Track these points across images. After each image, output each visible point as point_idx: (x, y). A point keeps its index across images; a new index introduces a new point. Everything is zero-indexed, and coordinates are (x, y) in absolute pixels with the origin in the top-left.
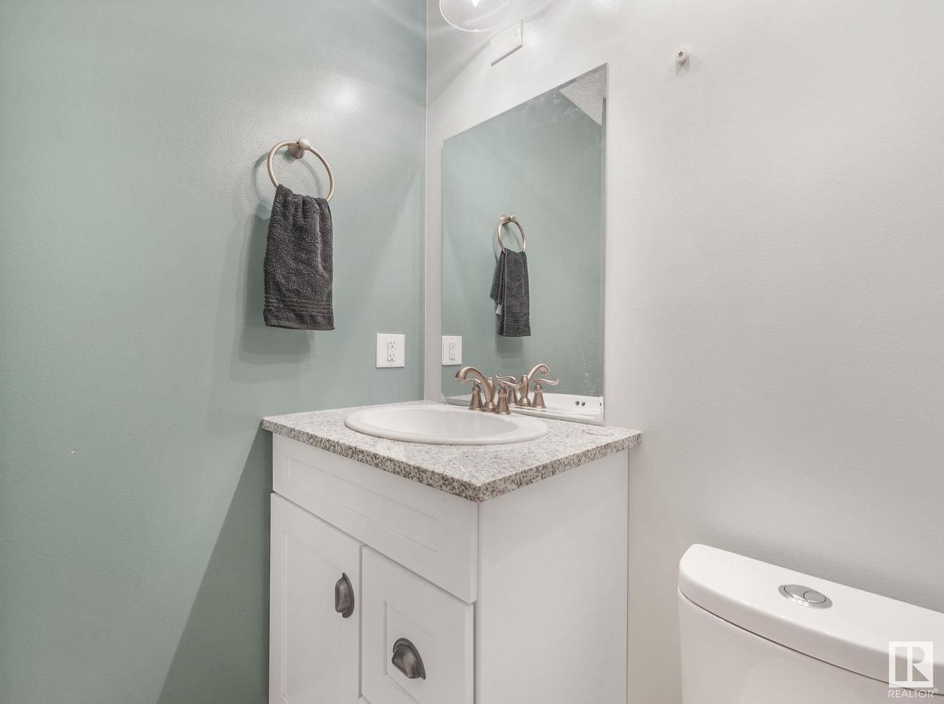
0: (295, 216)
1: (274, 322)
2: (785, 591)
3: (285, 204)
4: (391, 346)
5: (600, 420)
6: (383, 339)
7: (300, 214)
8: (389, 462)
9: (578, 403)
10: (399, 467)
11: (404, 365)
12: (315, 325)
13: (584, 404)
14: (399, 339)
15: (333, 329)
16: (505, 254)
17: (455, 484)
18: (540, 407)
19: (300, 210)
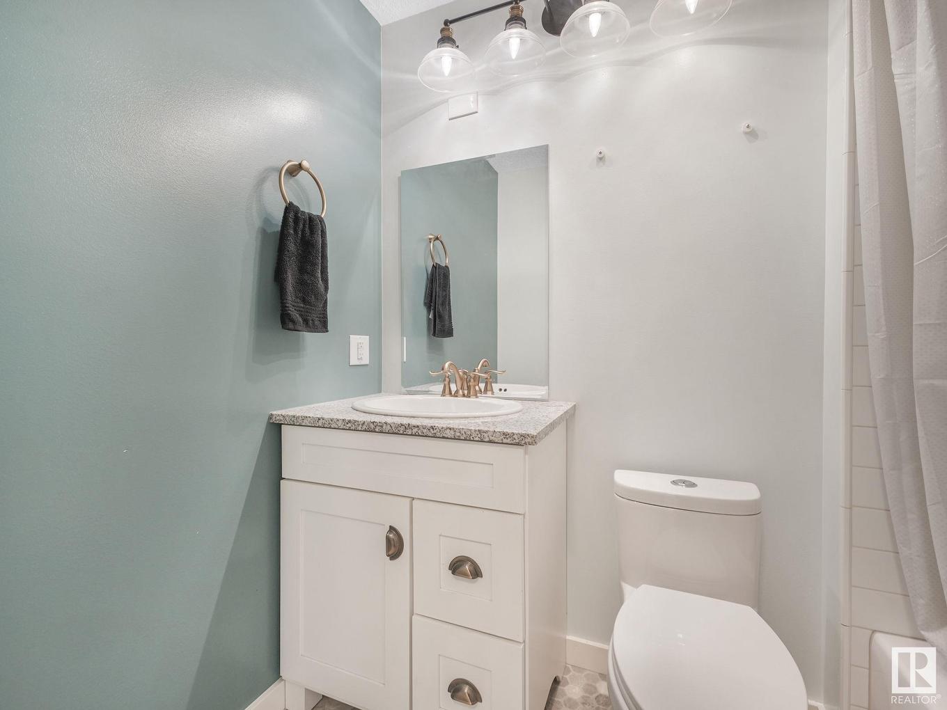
0: (303, 231)
1: (291, 326)
2: (674, 482)
3: (296, 219)
4: (359, 346)
5: (546, 398)
6: (355, 339)
7: (307, 229)
8: (448, 430)
9: (501, 390)
10: (460, 432)
11: (368, 363)
12: (313, 329)
13: (505, 390)
14: (365, 339)
15: (327, 331)
16: (436, 268)
17: (515, 437)
18: (490, 392)
19: (307, 226)
